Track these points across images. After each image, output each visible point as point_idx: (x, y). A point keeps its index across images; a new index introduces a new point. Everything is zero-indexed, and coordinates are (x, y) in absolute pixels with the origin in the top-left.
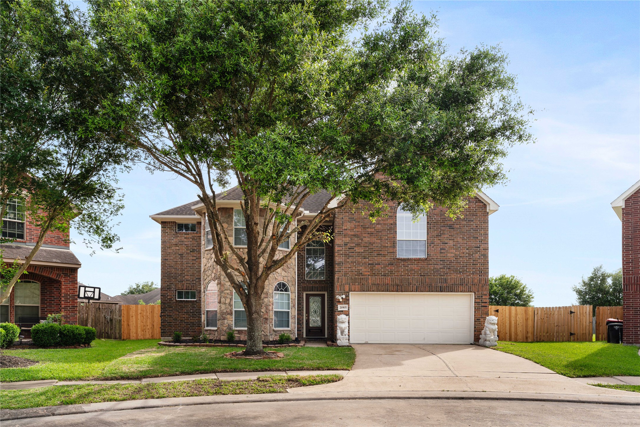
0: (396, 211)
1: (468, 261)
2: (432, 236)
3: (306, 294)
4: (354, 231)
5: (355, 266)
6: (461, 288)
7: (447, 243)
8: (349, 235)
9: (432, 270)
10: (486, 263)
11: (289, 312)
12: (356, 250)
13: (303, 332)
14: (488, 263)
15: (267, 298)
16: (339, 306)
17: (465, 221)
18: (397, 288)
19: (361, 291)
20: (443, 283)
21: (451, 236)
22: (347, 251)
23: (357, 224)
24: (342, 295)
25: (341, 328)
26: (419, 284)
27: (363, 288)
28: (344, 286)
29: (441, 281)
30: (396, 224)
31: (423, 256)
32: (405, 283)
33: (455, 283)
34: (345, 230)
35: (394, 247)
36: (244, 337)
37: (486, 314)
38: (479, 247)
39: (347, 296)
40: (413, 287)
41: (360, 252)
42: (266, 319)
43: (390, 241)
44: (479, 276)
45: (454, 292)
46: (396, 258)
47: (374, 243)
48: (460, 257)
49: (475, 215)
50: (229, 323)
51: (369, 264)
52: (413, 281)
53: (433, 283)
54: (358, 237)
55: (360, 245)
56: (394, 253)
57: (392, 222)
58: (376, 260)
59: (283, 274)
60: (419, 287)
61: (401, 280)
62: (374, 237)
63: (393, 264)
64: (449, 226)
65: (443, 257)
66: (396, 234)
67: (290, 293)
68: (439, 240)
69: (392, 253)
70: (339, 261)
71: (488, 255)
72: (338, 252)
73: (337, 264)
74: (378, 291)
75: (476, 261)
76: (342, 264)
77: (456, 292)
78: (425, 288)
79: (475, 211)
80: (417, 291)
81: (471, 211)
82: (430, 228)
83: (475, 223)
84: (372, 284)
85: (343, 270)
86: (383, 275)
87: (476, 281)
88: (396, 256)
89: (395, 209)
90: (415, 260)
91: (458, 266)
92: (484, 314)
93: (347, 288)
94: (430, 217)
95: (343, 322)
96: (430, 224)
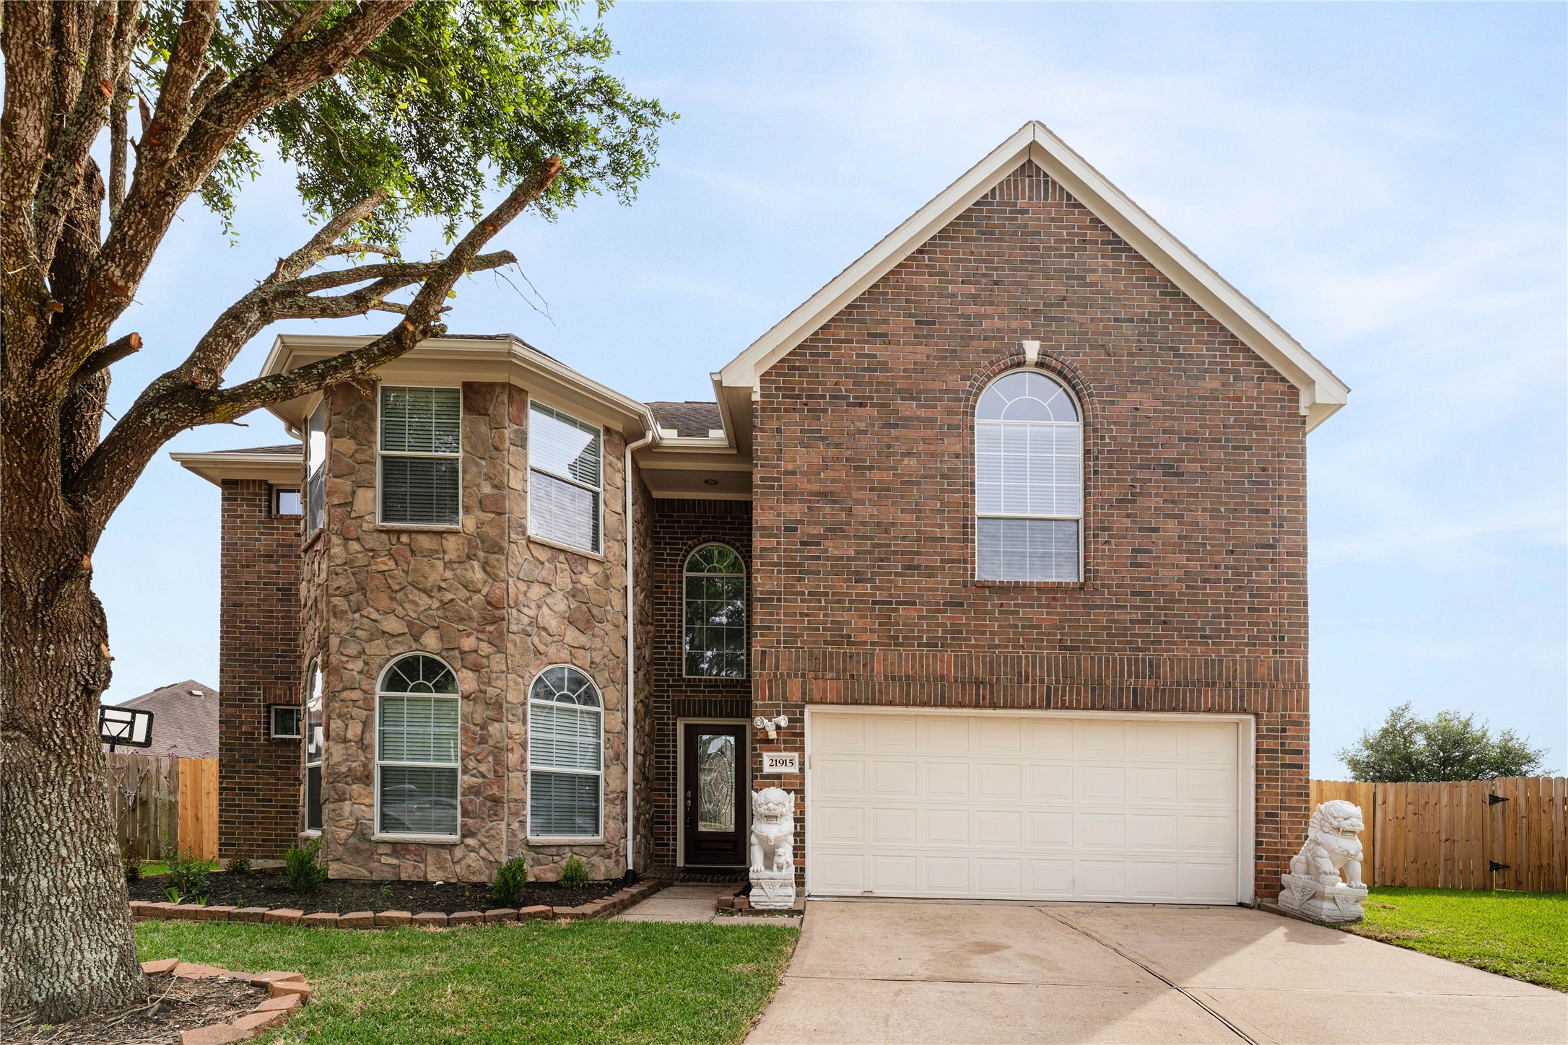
0: (973, 407)
1: (1234, 595)
2: (1104, 501)
3: (686, 726)
4: (821, 481)
5: (826, 608)
6: (1208, 697)
7: (1155, 530)
8: (802, 494)
9: (1104, 628)
10: (1298, 604)
11: (597, 778)
12: (826, 551)
13: (675, 850)
14: (1306, 604)
15: (499, 721)
16: (767, 757)
17: (1223, 447)
18: (977, 695)
19: (846, 703)
20: (1144, 677)
21: (1173, 502)
22: (797, 551)
23: (832, 452)
24: (779, 714)
25: (764, 841)
26: (1057, 681)
27: (853, 691)
28: (785, 684)
29: (1137, 669)
30: (972, 456)
31: (1068, 575)
32: (1006, 673)
33: (1186, 677)
34: (787, 473)
35: (965, 541)
36: (415, 867)
37: (1300, 795)
38: (1272, 546)
39: (796, 721)
40: (1034, 688)
41: (841, 558)
42: (497, 801)
43: (950, 519)
44: (1275, 652)
45: (1184, 710)
46: (973, 583)
47: (893, 524)
48: (1206, 581)
49: (1256, 428)
50: (359, 814)
51: (874, 603)
52: (1034, 668)
53: (1107, 677)
54: (835, 502)
55: (842, 530)
56: (965, 561)
57: (958, 448)
58: (902, 588)
59: (568, 639)
60: (1056, 689)
61: (991, 663)
62: (894, 504)
63: (961, 604)
64: (1164, 467)
65: (1143, 579)
66: (973, 492)
67: (601, 709)
68: (1128, 516)
69: (959, 561)
70: (767, 588)
71: (1305, 575)
72: (761, 557)
73: (760, 600)
74: (907, 705)
75: (1262, 596)
76: (779, 600)
77: (1191, 711)
78: (1079, 694)
79: (1257, 413)
80: (1048, 707)
81: (1241, 413)
82: (1096, 473)
83: (1259, 455)
84: (886, 678)
85: (779, 621)
86: (927, 645)
87: (1262, 671)
88: (973, 576)
89: (967, 399)
90: (1042, 588)
91: (1199, 616)
92: (1292, 795)
93: (794, 690)
94: (1095, 430)
95: (771, 818)
96: (1097, 458)
